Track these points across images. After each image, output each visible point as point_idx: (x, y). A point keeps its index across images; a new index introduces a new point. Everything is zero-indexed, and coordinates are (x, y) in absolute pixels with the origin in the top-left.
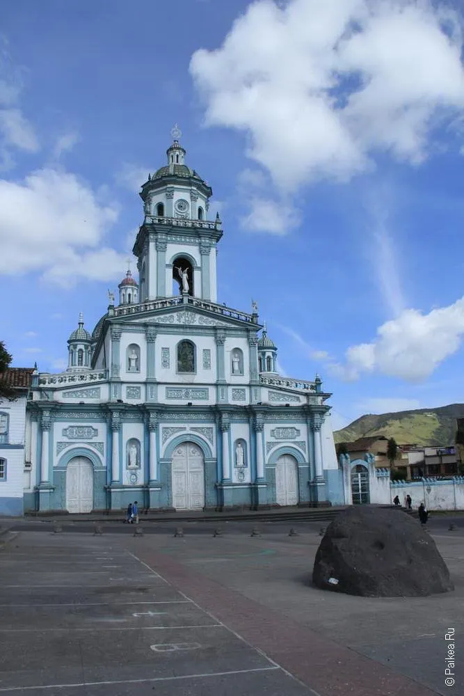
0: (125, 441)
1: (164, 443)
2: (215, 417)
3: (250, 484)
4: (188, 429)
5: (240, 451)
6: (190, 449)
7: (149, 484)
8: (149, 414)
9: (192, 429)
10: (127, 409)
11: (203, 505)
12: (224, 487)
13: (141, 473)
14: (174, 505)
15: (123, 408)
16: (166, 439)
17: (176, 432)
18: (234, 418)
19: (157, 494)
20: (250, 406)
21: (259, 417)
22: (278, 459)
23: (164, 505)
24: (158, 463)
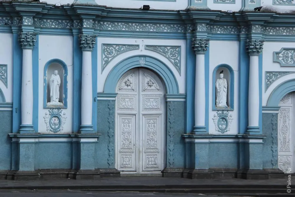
0: (42, 64)
1: (103, 69)
2: (186, 30)
3: (236, 137)
4: (142, 47)
5: (222, 83)
6: (145, 79)
7: (79, 131)
8: (81, 22)
9: (148, 47)
10: (46, 12)
11: (162, 168)
12: (197, 141)
13: (67, 115)
14: (118, 166)
15: (40, 10)
16: (107, 63)
17: (124, 51)
18: (214, 32)
19: (93, 147)
20: (242, 12)
21: (256, 32)
22: (282, 100)
23: (103, 164)
24: (94, 100)
